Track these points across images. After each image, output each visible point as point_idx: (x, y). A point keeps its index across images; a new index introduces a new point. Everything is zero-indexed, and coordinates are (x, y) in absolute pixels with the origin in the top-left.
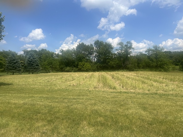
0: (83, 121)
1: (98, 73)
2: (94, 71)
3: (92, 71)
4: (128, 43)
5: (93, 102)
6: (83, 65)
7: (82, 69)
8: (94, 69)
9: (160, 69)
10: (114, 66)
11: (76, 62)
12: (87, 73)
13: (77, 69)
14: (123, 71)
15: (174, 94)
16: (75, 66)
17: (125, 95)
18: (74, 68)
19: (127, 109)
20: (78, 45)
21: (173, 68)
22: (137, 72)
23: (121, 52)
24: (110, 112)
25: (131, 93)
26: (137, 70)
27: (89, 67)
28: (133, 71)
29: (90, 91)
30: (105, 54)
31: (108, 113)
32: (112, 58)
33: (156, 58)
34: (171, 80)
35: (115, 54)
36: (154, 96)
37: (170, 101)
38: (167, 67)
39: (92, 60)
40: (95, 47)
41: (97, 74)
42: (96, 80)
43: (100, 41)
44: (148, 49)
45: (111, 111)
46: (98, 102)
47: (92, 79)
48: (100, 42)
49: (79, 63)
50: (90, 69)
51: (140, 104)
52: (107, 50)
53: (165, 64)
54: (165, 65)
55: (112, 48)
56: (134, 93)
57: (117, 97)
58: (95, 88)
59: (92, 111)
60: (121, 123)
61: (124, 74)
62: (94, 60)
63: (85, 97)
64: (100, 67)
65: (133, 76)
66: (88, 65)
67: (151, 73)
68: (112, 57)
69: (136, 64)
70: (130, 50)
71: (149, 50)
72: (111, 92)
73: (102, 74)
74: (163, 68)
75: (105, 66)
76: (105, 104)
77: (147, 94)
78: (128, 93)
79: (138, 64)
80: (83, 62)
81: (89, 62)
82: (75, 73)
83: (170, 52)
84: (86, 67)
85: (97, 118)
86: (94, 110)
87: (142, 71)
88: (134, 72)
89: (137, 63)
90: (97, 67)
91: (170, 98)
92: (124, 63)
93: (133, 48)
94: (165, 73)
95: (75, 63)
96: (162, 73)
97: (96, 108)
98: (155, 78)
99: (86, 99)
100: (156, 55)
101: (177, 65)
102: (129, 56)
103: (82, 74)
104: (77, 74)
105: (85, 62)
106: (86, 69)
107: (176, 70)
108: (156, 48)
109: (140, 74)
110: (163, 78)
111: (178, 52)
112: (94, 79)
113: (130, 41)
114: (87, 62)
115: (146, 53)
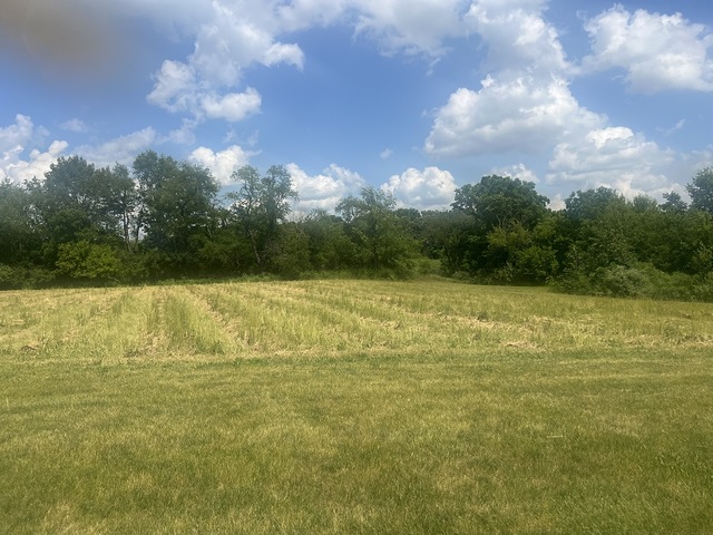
0: (54, 502)
1: (154, 289)
2: (136, 281)
3: (124, 284)
4: (274, 171)
5: (113, 413)
6: (81, 255)
7: (78, 273)
8: (134, 272)
9: (384, 270)
10: (224, 258)
11: (45, 244)
12: (103, 289)
13: (52, 275)
14: (257, 281)
15: (418, 352)
16: (38, 262)
17: (253, 371)
18: (38, 272)
19: (254, 426)
20: (52, 166)
21: (423, 266)
22: (310, 282)
23: (250, 206)
24: (182, 446)
25: (280, 361)
26: (308, 273)
27: (109, 265)
28: (294, 277)
29: (105, 369)
30: (184, 211)
31: (174, 453)
32: (213, 228)
33: (371, 232)
34: (415, 307)
35: (226, 214)
36: (354, 365)
37: (401, 380)
38: (404, 265)
39: (126, 234)
40: (137, 182)
41: (146, 294)
42: (139, 320)
43: (159, 156)
44: (345, 201)
45: (189, 442)
46: (137, 412)
47: (124, 317)
48: (162, 161)
49: (61, 246)
50: (114, 274)
51: (302, 399)
52: (192, 194)
53: (400, 252)
54: (400, 256)
55: (213, 189)
56: (289, 361)
57: (221, 384)
58: (129, 354)
59: (104, 454)
60: (225, 482)
61: (262, 292)
62: (136, 233)
63: (75, 399)
64: (163, 264)
65: (293, 297)
66: (105, 257)
67: (354, 283)
68: (214, 223)
69: (307, 254)
70: (284, 201)
71: (348, 204)
72: (200, 367)
73: (171, 292)
74: (393, 266)
75: (184, 262)
76: (164, 417)
77: (332, 360)
78: (267, 364)
79: (314, 251)
80: (80, 243)
81: (111, 243)
82: (40, 292)
83: (413, 213)
84: (94, 263)
85: (125, 479)
86: (114, 447)
87: (325, 278)
88: (297, 283)
89: (310, 249)
90: (148, 264)
91: (403, 370)
92: (260, 248)
93: (294, 194)
94: (398, 284)
95: (38, 246)
96: (391, 283)
97: (122, 437)
98: (366, 303)
99: (77, 406)
100: (372, 220)
101: (435, 256)
102: (279, 221)
103: (78, 296)
104: (48, 299)
105: (92, 242)
106: (99, 275)
107: (433, 272)
108: (372, 197)
109: (319, 289)
110: (392, 302)
111: (437, 213)
112: (134, 316)
113: (281, 167)
114: (98, 243)
115: (340, 215)
